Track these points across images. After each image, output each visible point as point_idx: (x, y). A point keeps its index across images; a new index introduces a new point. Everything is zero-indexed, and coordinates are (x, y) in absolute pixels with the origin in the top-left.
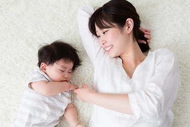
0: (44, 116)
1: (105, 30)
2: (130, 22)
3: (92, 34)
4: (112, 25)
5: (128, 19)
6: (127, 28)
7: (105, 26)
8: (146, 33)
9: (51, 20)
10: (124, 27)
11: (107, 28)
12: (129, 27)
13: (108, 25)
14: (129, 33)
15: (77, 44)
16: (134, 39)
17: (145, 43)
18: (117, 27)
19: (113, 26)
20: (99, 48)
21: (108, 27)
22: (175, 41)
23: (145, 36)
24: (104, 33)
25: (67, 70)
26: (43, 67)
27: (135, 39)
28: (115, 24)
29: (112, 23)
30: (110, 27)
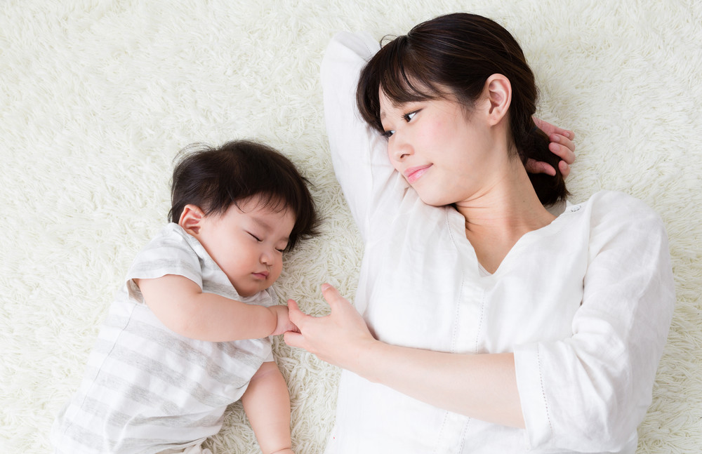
0: (180, 398)
1: (412, 106)
2: (500, 85)
3: (365, 124)
4: (437, 91)
5: (493, 78)
6: (488, 105)
7: (411, 91)
8: (556, 137)
9: (229, 72)
10: (479, 102)
11: (418, 99)
12: (494, 105)
13: (424, 89)
14: (493, 122)
15: (312, 162)
16: (509, 148)
17: (551, 170)
18: (453, 97)
19: (441, 96)
20: (387, 172)
21: (423, 97)
22: (661, 174)
23: (554, 147)
24: (407, 118)
25: (272, 238)
26: (189, 221)
27: (514, 150)
28: (446, 89)
29: (437, 85)
30: (431, 98)
